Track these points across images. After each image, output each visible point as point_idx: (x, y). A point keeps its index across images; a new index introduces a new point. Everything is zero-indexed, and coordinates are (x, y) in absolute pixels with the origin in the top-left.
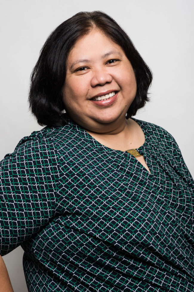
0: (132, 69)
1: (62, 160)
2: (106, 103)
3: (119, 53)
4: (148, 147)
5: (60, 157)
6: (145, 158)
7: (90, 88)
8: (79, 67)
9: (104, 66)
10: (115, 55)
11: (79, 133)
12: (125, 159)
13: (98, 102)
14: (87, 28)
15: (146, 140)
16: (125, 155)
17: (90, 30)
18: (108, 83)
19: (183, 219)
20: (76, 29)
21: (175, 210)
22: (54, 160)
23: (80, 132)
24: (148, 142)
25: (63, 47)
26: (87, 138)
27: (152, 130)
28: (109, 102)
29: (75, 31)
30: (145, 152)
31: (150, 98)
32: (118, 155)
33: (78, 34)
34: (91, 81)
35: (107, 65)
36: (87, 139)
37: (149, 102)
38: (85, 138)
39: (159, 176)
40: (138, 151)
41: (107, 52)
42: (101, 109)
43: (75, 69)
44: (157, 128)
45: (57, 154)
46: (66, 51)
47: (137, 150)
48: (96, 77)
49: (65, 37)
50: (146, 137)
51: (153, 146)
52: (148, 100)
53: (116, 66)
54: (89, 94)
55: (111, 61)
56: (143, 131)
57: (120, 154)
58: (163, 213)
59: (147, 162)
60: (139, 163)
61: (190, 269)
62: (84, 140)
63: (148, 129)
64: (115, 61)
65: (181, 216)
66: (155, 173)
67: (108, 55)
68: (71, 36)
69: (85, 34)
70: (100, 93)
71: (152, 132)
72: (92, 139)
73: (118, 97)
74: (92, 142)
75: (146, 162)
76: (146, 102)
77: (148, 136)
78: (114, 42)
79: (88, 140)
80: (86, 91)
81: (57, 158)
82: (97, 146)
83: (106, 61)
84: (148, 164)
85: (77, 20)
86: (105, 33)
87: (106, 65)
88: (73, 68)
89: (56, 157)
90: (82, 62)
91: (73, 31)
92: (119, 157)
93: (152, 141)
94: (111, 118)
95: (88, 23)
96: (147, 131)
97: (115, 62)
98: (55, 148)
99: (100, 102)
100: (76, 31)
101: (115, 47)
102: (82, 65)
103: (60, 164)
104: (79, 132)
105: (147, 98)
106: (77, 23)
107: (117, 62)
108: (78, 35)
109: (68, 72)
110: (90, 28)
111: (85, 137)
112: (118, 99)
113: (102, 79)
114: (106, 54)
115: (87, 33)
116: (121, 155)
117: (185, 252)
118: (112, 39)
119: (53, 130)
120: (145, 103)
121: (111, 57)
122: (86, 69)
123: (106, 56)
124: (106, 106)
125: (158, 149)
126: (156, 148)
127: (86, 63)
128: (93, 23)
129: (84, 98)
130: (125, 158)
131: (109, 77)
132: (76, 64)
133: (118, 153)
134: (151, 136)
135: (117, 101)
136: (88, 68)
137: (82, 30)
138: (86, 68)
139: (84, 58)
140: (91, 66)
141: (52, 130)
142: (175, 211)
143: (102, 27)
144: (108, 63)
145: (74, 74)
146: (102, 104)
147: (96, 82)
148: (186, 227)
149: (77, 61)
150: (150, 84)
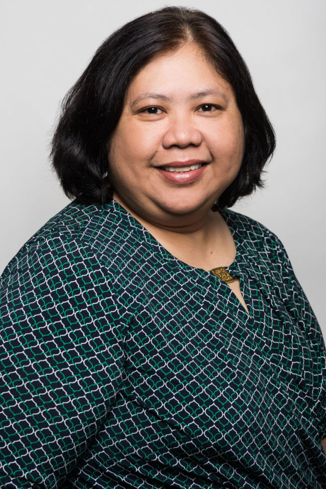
0: (241, 128)
1: (117, 286)
2: (183, 179)
3: (224, 96)
4: (244, 262)
5: (113, 280)
6: (241, 285)
7: (161, 148)
8: (147, 105)
9: (193, 112)
10: (215, 97)
11: (134, 232)
12: (210, 286)
13: (169, 173)
14: (175, 40)
15: (238, 249)
16: (212, 279)
17: (182, 44)
18: (192, 145)
19: (300, 401)
20: (156, 38)
21: (287, 384)
22: (104, 287)
23: (136, 230)
24: (242, 253)
25: (125, 64)
26: (148, 241)
27: (245, 230)
28: (187, 178)
29: (153, 41)
30: (241, 273)
31: (265, 181)
32: (200, 278)
33: (158, 47)
34: (163, 137)
35: (199, 113)
36: (148, 244)
37: (263, 189)
38: (145, 241)
39: (263, 321)
40: (230, 271)
41: (201, 88)
42: (172, 186)
43: (140, 108)
44: (253, 224)
45: (108, 276)
46: (129, 73)
47: (228, 269)
48: (172, 131)
49: (133, 49)
50: (236, 244)
51: (251, 260)
52: (260, 185)
53: (213, 118)
54: (155, 159)
55: (207, 107)
56: (232, 231)
57: (203, 276)
58: (271, 391)
59: (245, 293)
60: (233, 295)
61: (278, 472)
62: (143, 244)
63: (240, 228)
64: (213, 108)
65: (296, 395)
66: (256, 313)
67: (202, 94)
68: (144, 48)
69: (171, 49)
70: (176, 162)
71: (246, 232)
72: (157, 244)
73: (205, 171)
74: (156, 249)
75: (243, 293)
76: (257, 187)
77: (241, 242)
78: (219, 73)
79: (150, 245)
80: (152, 153)
81: (109, 283)
82: (165, 256)
83: (197, 105)
84: (245, 297)
85: (161, 21)
86: (207, 55)
87: (196, 113)
88: (136, 105)
89: (106, 282)
90: (154, 98)
91: (149, 40)
92: (200, 281)
93: (248, 251)
94: (187, 207)
95: (181, 31)
96: (239, 231)
97: (214, 111)
98: (102, 265)
99: (172, 175)
100: (155, 42)
101: (219, 84)
102: (152, 102)
103: (116, 293)
104: (134, 229)
105: (260, 180)
106: (160, 26)
107: (217, 111)
108: (157, 49)
109: (127, 110)
110: (182, 40)
111: (144, 239)
112: (205, 176)
113: (183, 137)
114: (199, 92)
115: (173, 48)
116: (204, 278)
117: (297, 459)
118: (216, 68)
119: (89, 220)
120: (255, 188)
121: (208, 100)
122: (159, 111)
123: (200, 97)
124: (181, 183)
125: (259, 266)
126: (256, 264)
127: (162, 102)
128: (188, 33)
129: (144, 164)
130: (211, 284)
131: (198, 136)
132: (143, 99)
133: (200, 274)
134: (245, 241)
135: (202, 179)
136: (164, 110)
137: (166, 41)
138: (159, 109)
139: (159, 91)
140: (169, 109)
141: (87, 220)
142: (288, 387)
143: (203, 44)
144: (201, 110)
145: (137, 116)
146: (174, 178)
147: (171, 140)
148: (302, 416)
149: (147, 94)
150: (269, 156)
